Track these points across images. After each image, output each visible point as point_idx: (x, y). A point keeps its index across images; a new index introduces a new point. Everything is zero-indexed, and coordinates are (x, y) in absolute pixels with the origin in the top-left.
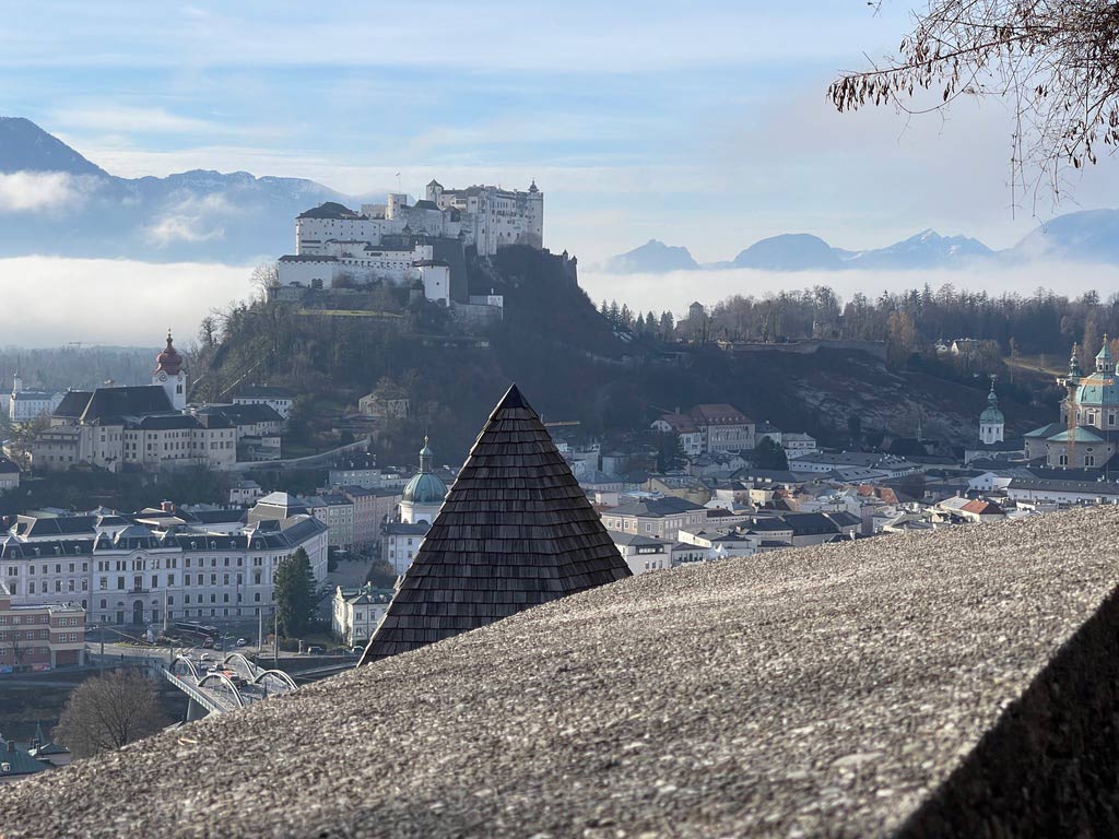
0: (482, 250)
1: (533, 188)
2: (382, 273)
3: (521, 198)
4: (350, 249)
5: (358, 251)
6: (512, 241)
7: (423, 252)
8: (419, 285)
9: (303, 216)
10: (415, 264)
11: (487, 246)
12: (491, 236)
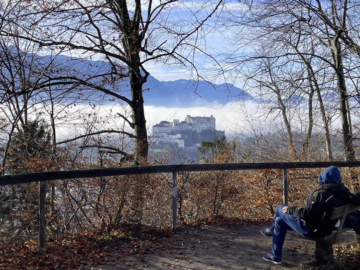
0: (197, 132)
1: (212, 116)
2: (169, 141)
3: (209, 118)
4: (163, 134)
5: (165, 135)
6: (206, 129)
7: (179, 136)
8: (177, 144)
9: (154, 126)
10: (176, 139)
11: (199, 131)
12: (200, 128)
